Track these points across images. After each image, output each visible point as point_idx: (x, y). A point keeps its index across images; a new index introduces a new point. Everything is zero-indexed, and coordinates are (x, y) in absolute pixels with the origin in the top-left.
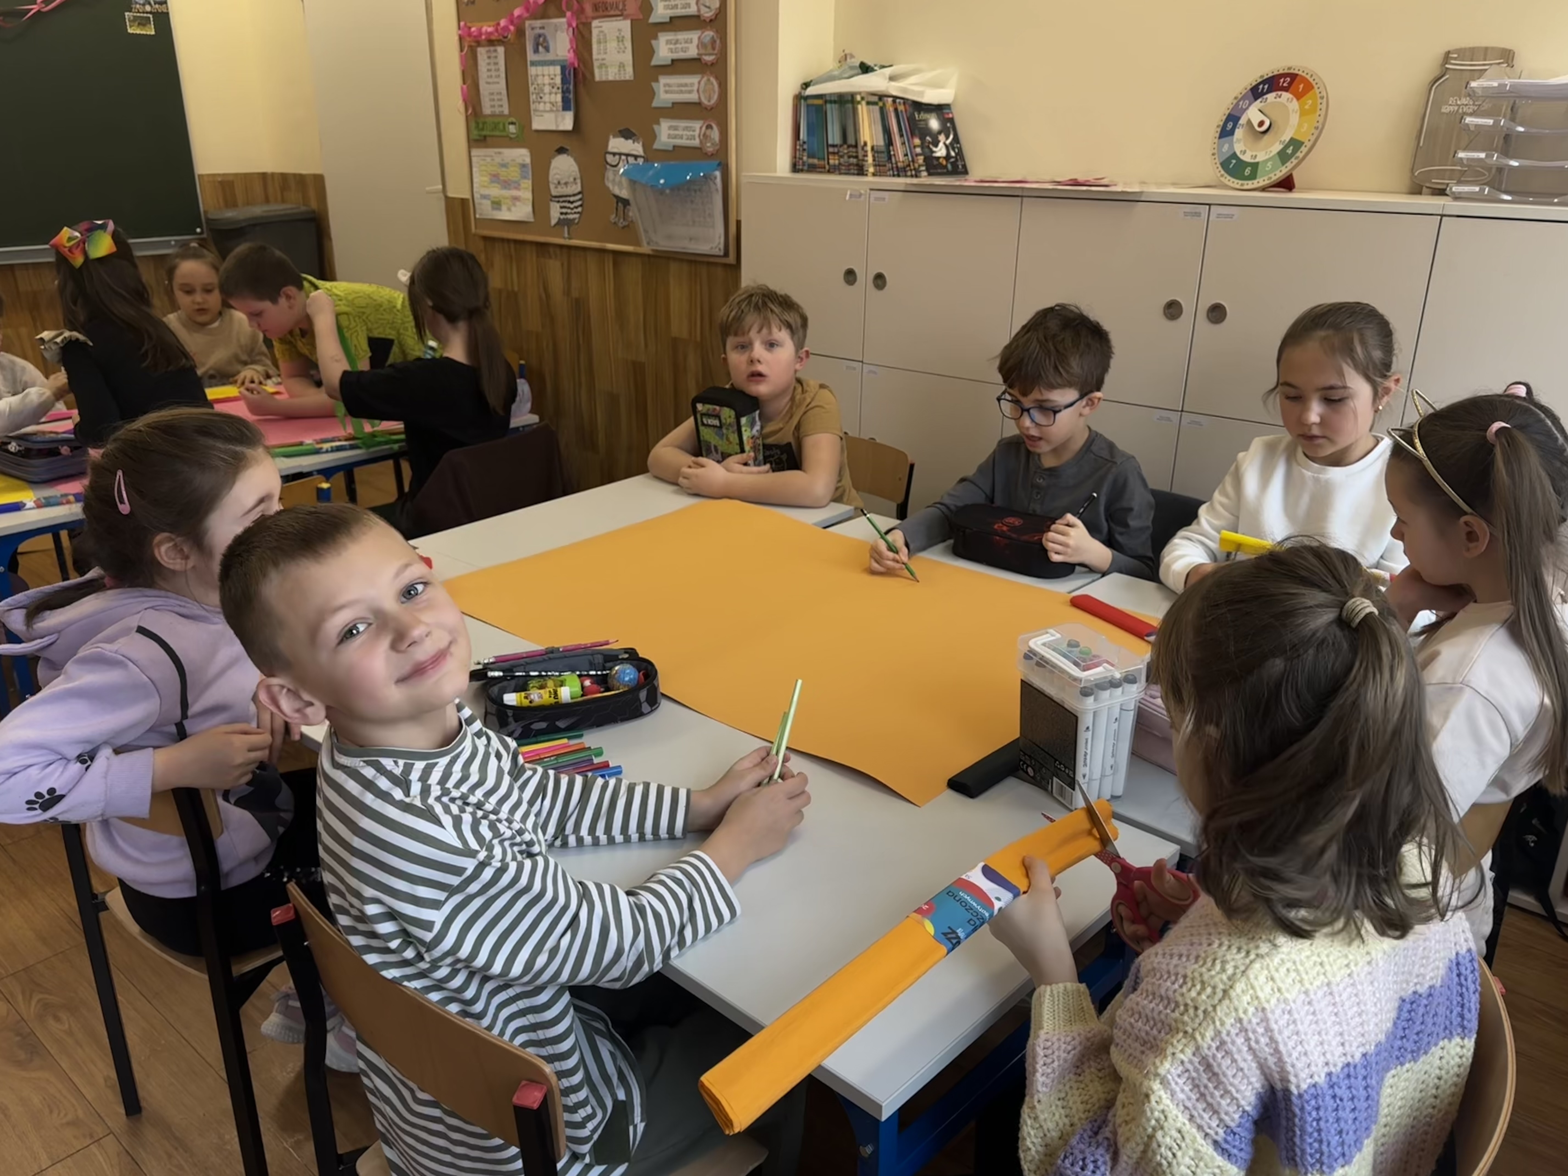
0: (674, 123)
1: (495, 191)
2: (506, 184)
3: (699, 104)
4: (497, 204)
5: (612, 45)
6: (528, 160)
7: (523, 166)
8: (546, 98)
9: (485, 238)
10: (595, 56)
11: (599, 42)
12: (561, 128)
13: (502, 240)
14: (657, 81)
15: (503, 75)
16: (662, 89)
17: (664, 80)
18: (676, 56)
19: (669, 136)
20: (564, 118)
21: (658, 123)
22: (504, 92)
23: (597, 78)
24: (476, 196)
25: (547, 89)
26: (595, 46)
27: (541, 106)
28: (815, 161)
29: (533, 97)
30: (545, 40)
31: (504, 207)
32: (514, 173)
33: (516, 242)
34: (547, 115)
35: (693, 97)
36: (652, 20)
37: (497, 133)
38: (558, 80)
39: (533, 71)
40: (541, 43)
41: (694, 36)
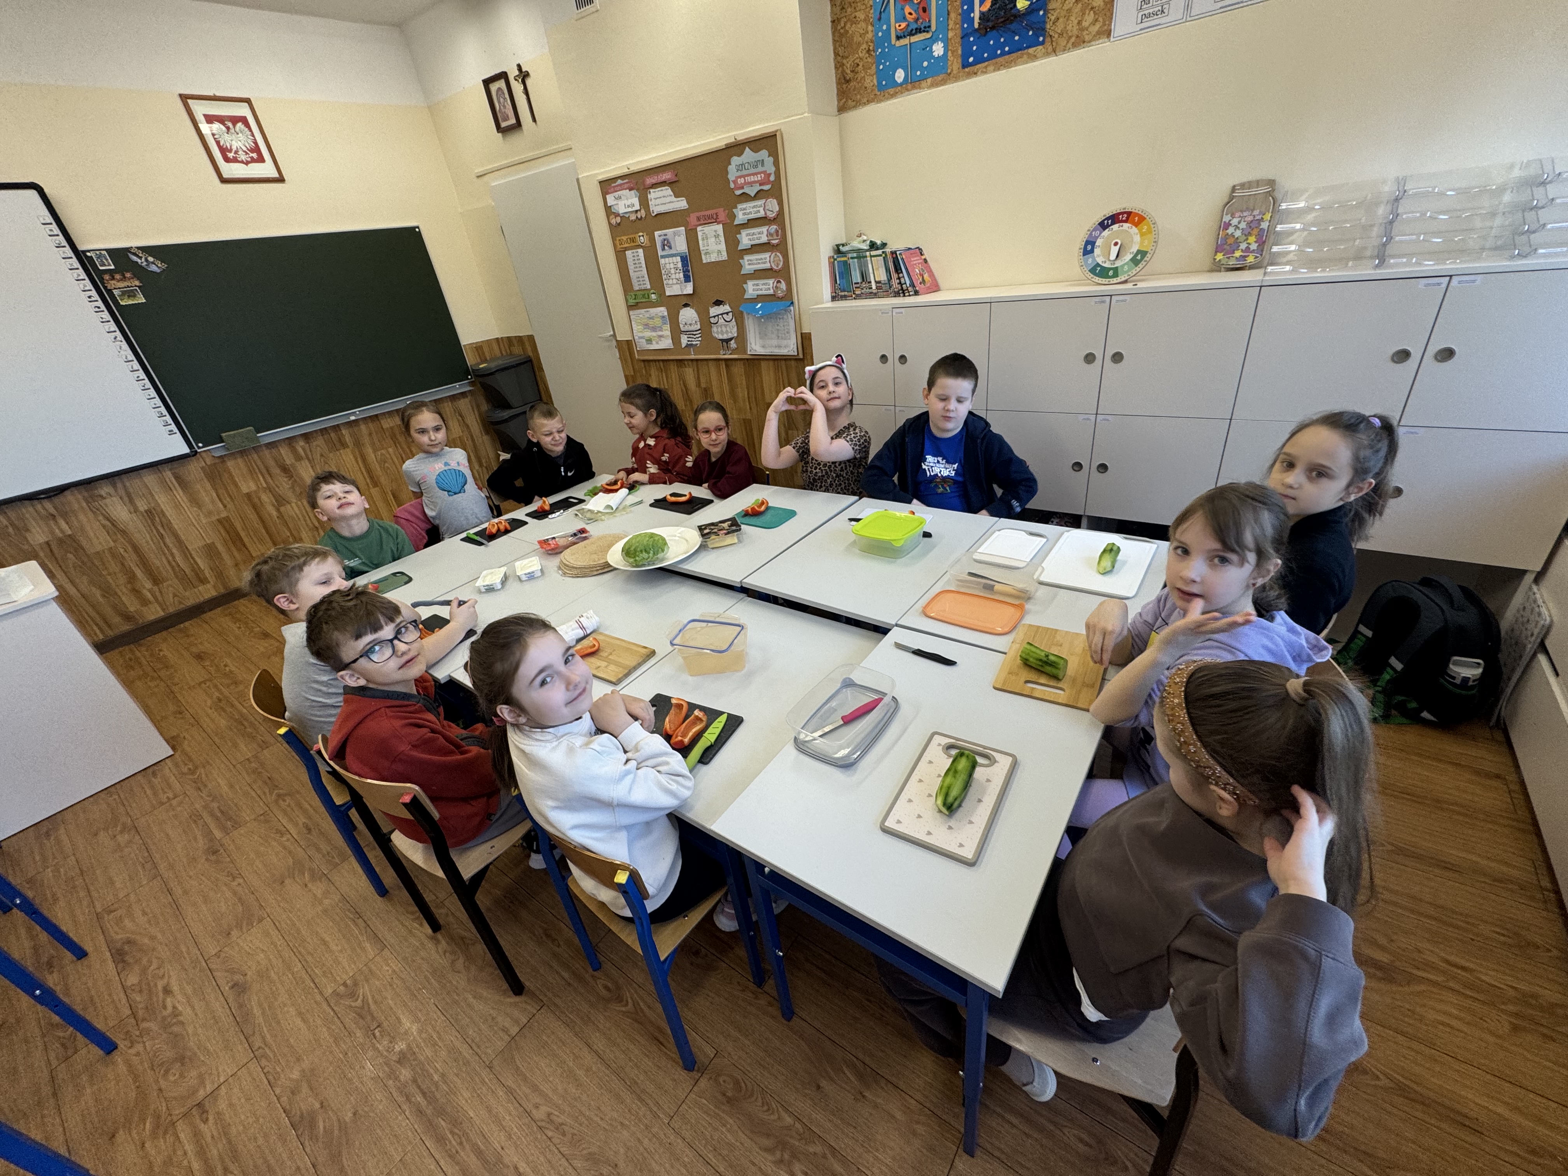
0: (756, 282)
1: (648, 334)
2: (654, 329)
3: (771, 269)
4: (649, 341)
5: (712, 240)
6: (666, 314)
7: (663, 317)
8: (673, 276)
9: (644, 361)
10: (701, 248)
11: (703, 239)
12: (685, 293)
13: (655, 361)
14: (743, 258)
15: (644, 266)
16: (747, 263)
17: (746, 258)
18: (753, 243)
19: (754, 290)
20: (686, 287)
21: (746, 283)
22: (646, 276)
23: (704, 261)
24: (636, 338)
25: (673, 271)
26: (701, 242)
27: (670, 282)
28: (846, 293)
29: (664, 277)
30: (668, 242)
31: (654, 342)
32: (658, 322)
33: (663, 361)
34: (674, 287)
35: (767, 266)
36: (736, 223)
37: (644, 300)
38: (680, 265)
39: (662, 261)
40: (666, 244)
41: (764, 229)
